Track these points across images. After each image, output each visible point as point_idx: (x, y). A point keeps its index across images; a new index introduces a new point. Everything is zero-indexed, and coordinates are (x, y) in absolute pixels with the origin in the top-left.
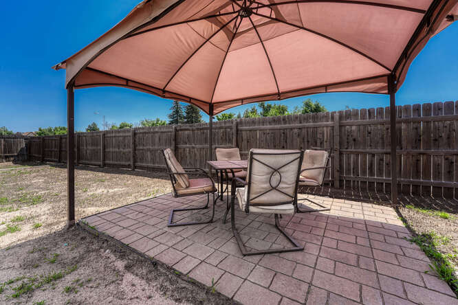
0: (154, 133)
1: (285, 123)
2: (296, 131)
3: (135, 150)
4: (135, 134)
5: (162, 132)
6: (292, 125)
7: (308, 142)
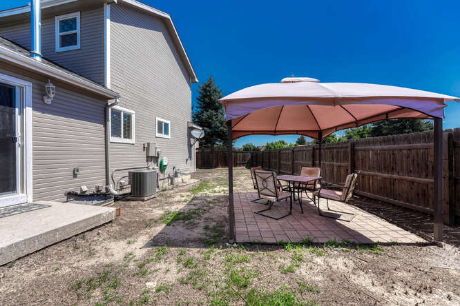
0: (303, 151)
1: (394, 144)
2: (405, 152)
3: (293, 163)
4: (293, 152)
5: (308, 150)
6: (401, 146)
7: (418, 165)
